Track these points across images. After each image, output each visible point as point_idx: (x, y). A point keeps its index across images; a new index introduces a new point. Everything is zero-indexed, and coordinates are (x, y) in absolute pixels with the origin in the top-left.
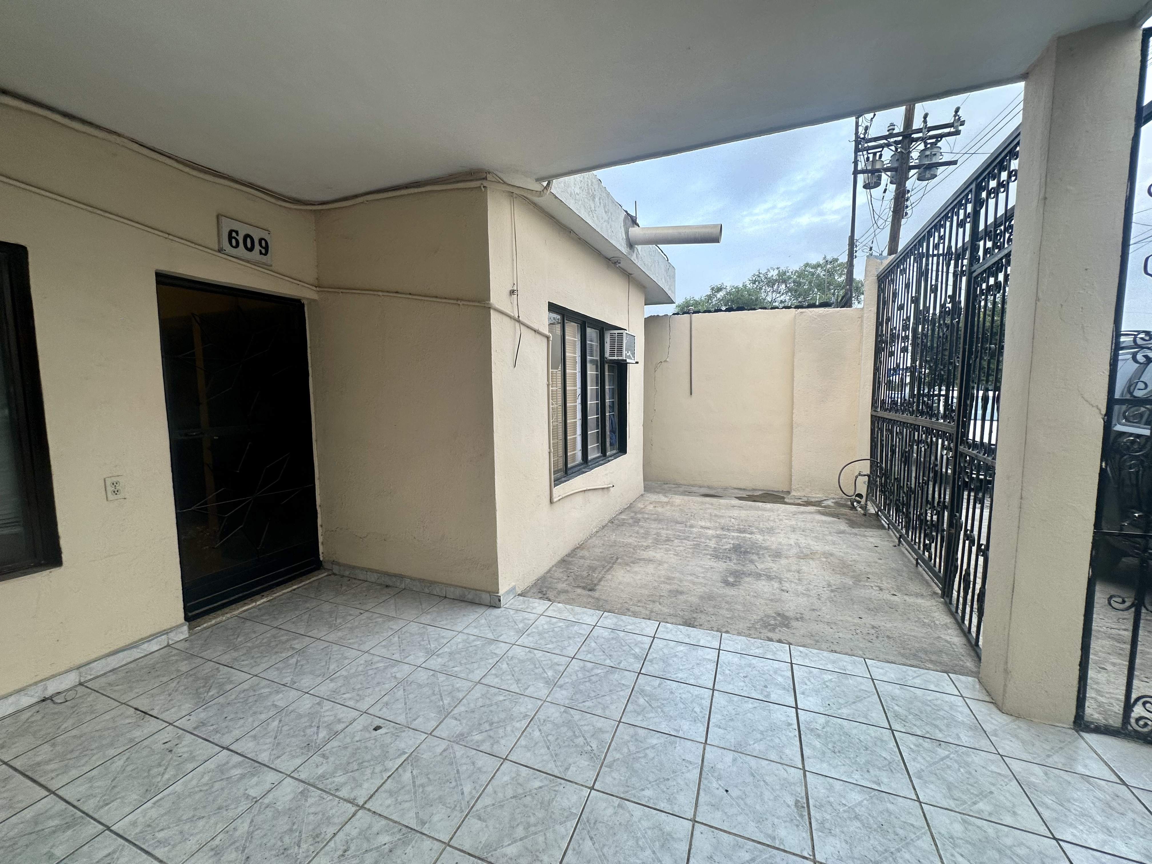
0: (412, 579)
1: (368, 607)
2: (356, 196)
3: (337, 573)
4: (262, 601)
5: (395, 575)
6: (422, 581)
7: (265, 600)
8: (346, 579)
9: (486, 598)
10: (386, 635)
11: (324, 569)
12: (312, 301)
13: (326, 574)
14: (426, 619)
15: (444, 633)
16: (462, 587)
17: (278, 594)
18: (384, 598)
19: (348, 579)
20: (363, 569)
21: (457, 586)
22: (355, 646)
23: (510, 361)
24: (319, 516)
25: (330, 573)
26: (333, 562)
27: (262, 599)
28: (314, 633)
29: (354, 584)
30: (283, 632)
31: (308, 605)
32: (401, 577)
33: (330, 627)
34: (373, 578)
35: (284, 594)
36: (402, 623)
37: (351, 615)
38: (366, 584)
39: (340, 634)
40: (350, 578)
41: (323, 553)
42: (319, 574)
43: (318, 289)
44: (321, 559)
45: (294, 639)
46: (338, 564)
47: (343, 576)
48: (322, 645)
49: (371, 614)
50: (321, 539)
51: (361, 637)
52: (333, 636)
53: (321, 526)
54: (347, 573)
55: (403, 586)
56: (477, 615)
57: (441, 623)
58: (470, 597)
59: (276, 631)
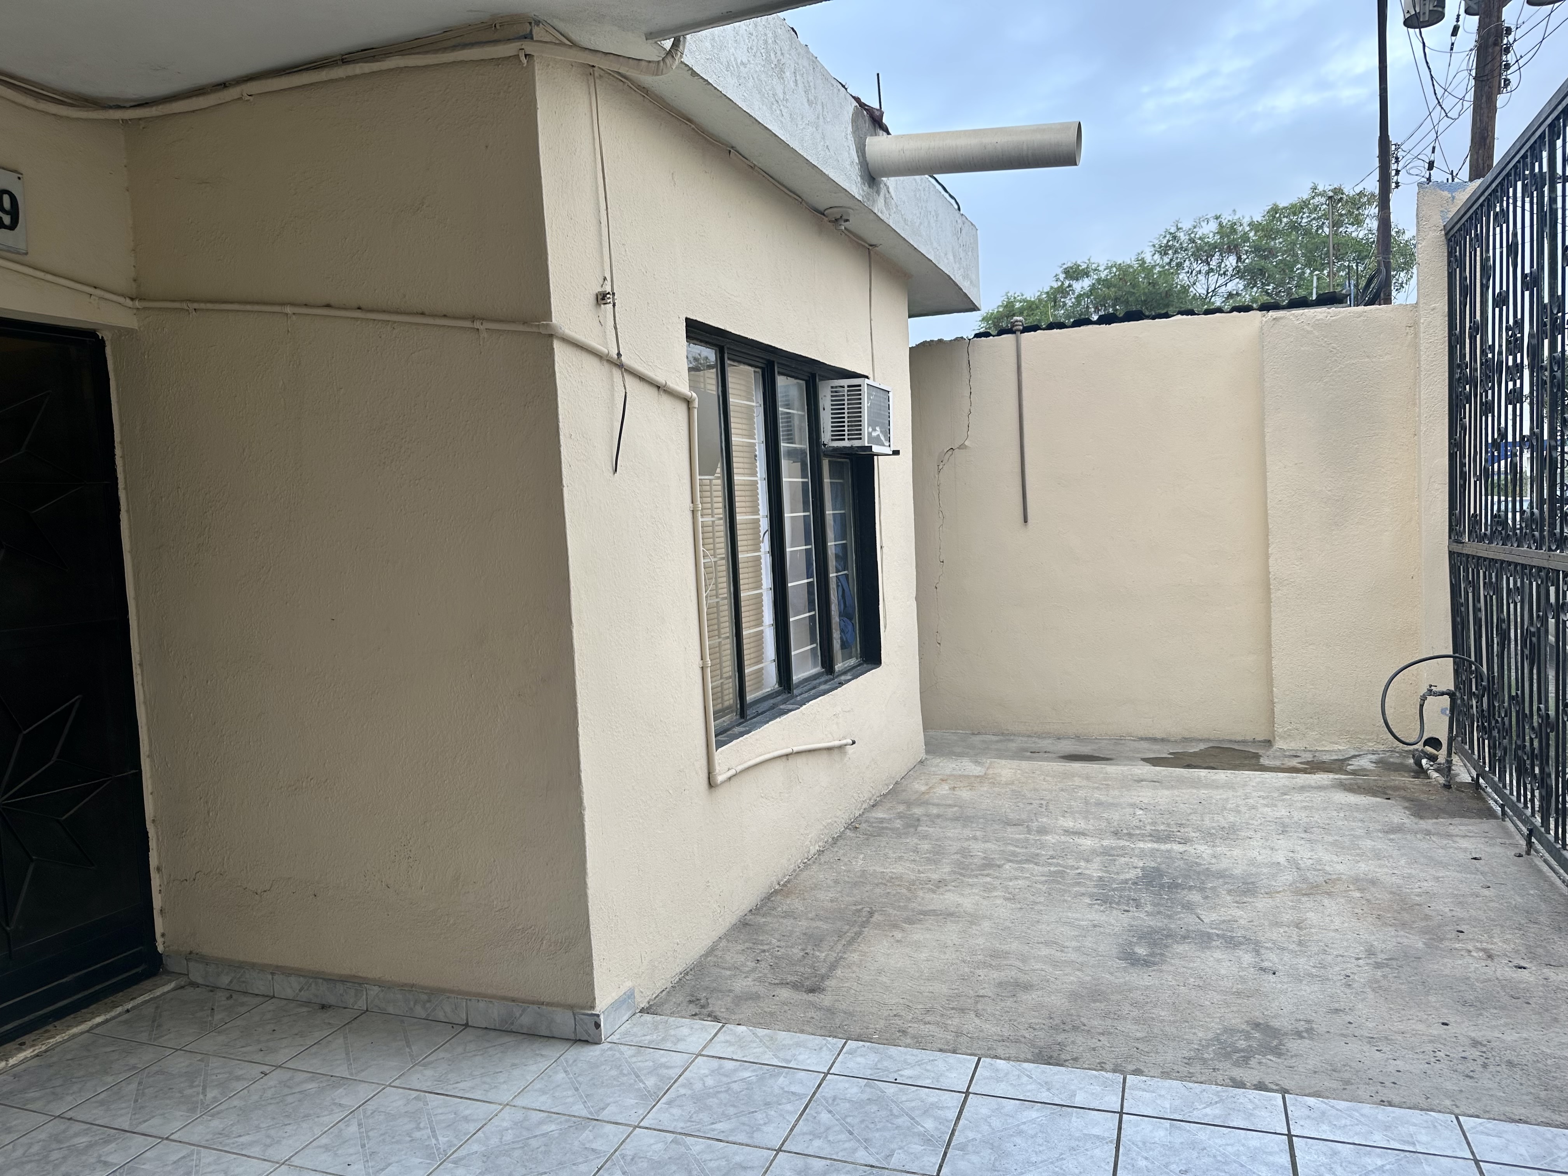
0: (385, 985)
1: (280, 1058)
2: (224, 85)
3: (200, 981)
4: (21, 1056)
5: (343, 980)
6: (408, 988)
7: (28, 1053)
8: (221, 996)
9: (564, 1021)
10: (328, 1119)
11: (168, 972)
12: (123, 333)
13: (172, 985)
14: (422, 1078)
15: (467, 1109)
16: (504, 998)
17: (58, 1038)
18: (317, 1035)
19: (227, 994)
20: (262, 968)
21: (494, 997)
22: (256, 1151)
23: (605, 460)
24: (152, 844)
25: (182, 981)
26: (191, 956)
27: (20, 1050)
28: (154, 1125)
29: (243, 1004)
30: (77, 1127)
31: (133, 1061)
32: (357, 982)
33: (193, 1110)
34: (288, 988)
35: (74, 1036)
36: (364, 1091)
37: (238, 1078)
38: (270, 1006)
39: (216, 1124)
40: (231, 993)
41: (163, 935)
42: (157, 986)
43: (137, 304)
44: (160, 949)
45: (107, 1142)
46: (203, 959)
47: (213, 989)
48: (176, 1153)
49: (289, 1074)
50: (157, 901)
51: (268, 1128)
52: (199, 1132)
53: (159, 869)
54: (225, 980)
55: (362, 1004)
56: (543, 1064)
57: (461, 1085)
58: (526, 1020)
59: (61, 1125)
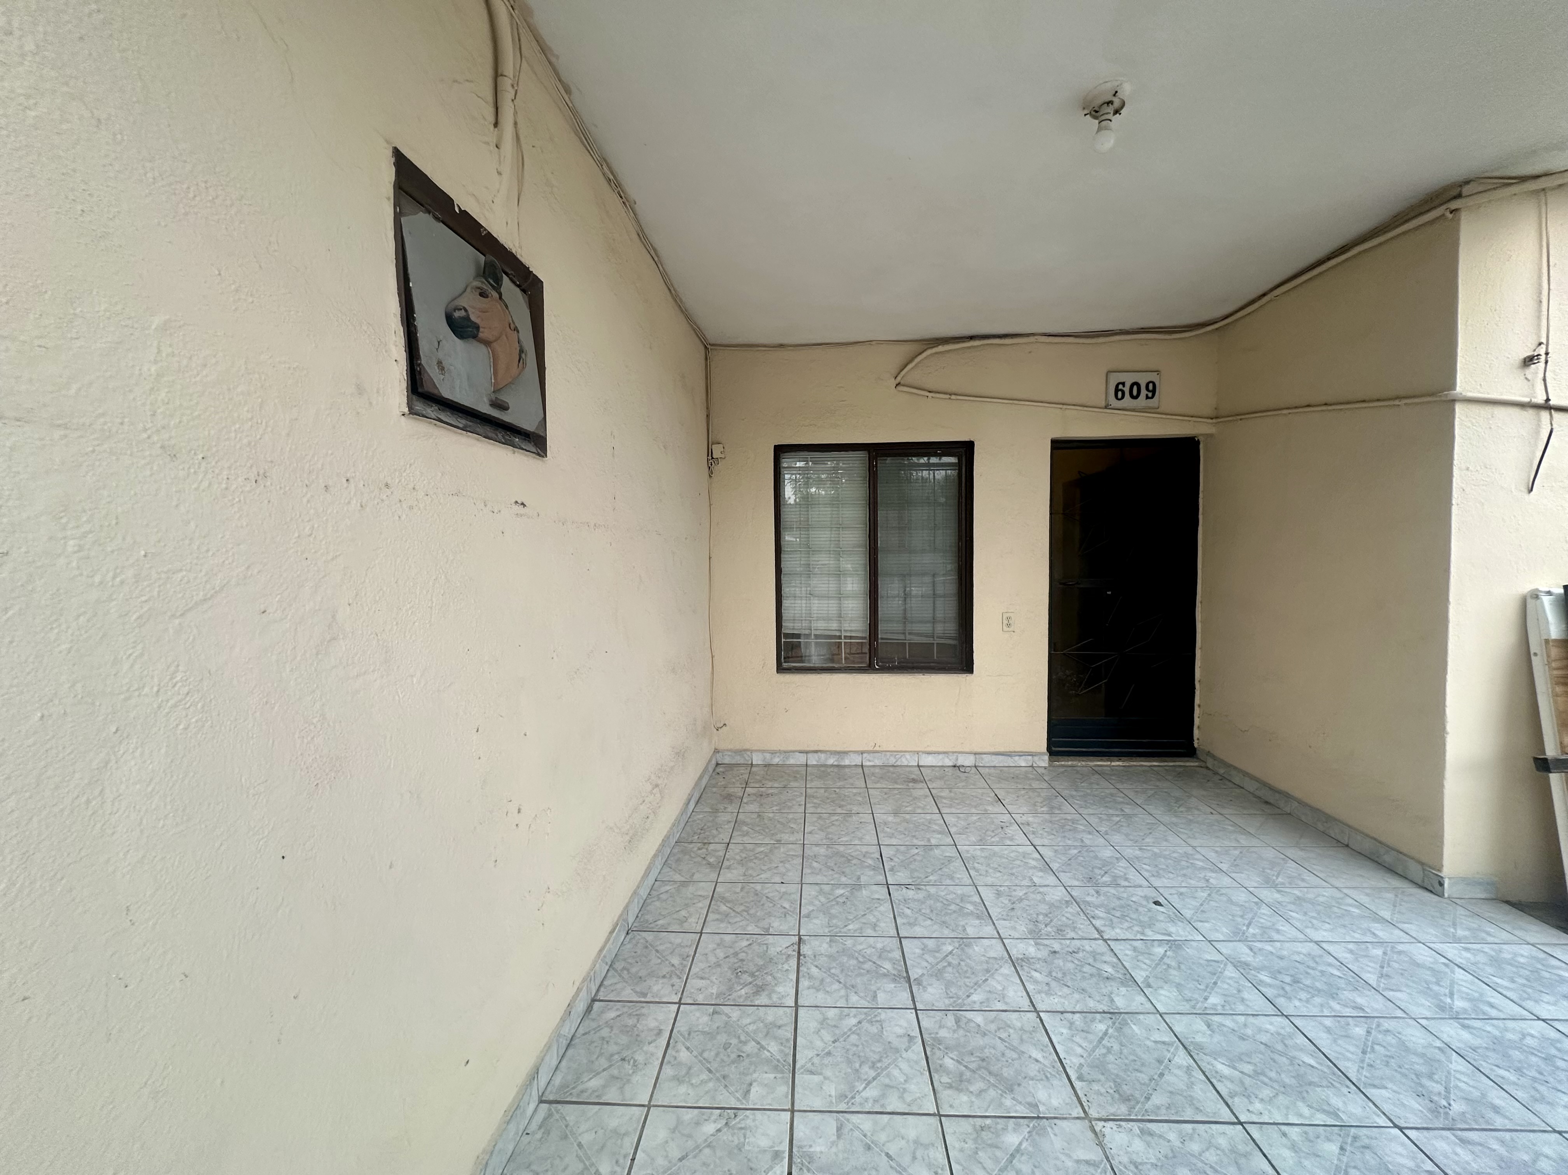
0: (1300, 802)
1: (1224, 811)
2: (1264, 295)
3: (1210, 767)
4: (1118, 763)
5: (1280, 792)
6: (1315, 810)
7: (1120, 763)
8: (1217, 778)
9: (1415, 870)
10: (1227, 843)
11: (1198, 758)
13: (1196, 764)
14: (1292, 852)
15: (1307, 876)
16: (1375, 839)
17: (1135, 763)
18: (1252, 812)
19: (1221, 778)
20: (1239, 770)
21: (1367, 836)
22: (1183, 837)
23: (1519, 478)
24: (1197, 693)
25: (1203, 764)
26: (1209, 753)
27: (1118, 761)
28: (1150, 809)
29: (1225, 785)
30: (1122, 795)
31: (1158, 783)
32: (1287, 796)
33: (1170, 811)
34: (1251, 786)
35: (1143, 766)
36: (1254, 842)
37: (1198, 810)
38: (1238, 791)
39: (1174, 820)
40: (1223, 778)
41: (1198, 739)
42: (1188, 761)
43: (1214, 421)
44: (1196, 745)
45: (1128, 804)
46: (1214, 757)
47: (1216, 773)
48: (1150, 820)
49: (1224, 819)
50: (1197, 721)
51: (1197, 832)
52: (1166, 819)
53: (1199, 706)
54: (1221, 771)
55: (1288, 810)
56: (1382, 884)
58: (1388, 858)
59: (1114, 791)
